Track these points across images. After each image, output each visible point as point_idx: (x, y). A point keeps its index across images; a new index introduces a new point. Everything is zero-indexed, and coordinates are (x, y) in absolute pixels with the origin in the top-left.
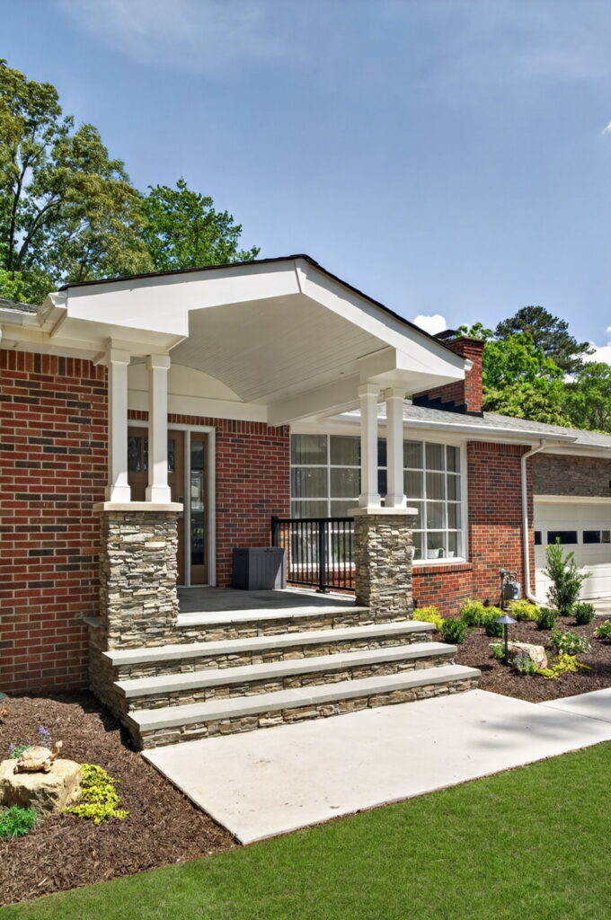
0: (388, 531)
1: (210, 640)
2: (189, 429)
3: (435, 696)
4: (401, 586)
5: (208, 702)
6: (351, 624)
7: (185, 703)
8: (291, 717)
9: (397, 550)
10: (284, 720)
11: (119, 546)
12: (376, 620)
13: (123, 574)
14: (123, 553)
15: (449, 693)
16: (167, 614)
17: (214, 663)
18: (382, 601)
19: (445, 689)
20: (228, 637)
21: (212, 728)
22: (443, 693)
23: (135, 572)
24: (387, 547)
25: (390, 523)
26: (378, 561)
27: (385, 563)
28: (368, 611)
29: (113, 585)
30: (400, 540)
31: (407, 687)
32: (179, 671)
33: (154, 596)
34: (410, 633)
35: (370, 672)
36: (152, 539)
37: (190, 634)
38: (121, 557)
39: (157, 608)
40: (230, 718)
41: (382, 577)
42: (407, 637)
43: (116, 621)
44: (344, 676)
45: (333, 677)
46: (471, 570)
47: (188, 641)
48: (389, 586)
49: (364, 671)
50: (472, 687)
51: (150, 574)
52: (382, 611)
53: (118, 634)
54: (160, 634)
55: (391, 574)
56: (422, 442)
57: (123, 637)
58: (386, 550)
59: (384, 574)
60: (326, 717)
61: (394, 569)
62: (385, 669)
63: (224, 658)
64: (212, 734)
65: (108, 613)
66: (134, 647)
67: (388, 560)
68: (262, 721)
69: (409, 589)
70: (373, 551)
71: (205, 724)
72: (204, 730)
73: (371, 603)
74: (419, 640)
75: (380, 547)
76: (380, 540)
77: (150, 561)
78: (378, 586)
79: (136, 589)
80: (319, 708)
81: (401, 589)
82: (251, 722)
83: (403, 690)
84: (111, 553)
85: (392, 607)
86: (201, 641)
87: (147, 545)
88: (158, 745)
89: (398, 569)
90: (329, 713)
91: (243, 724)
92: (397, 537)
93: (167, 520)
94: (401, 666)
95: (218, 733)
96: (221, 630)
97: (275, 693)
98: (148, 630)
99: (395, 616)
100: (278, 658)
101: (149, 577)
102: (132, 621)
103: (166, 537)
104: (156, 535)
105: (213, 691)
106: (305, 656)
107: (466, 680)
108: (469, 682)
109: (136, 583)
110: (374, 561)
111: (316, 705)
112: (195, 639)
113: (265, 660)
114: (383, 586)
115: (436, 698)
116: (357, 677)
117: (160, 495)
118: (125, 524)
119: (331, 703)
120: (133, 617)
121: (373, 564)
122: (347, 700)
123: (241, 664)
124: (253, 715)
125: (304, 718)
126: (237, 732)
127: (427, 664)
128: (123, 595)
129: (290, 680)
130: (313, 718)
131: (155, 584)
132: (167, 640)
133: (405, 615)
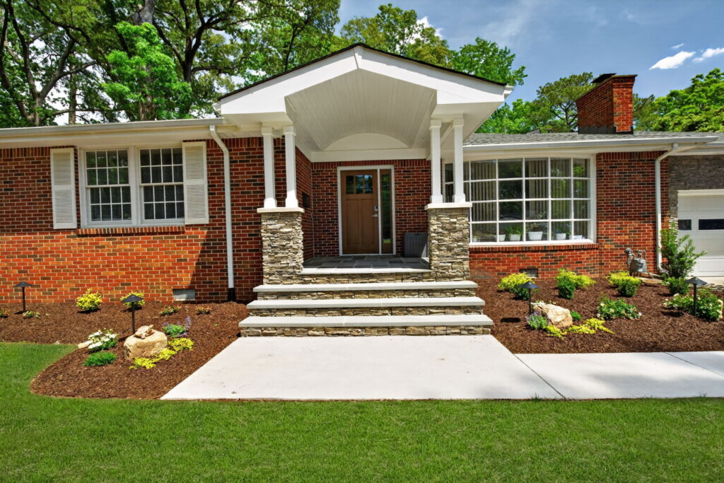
0: (445, 219)
1: (318, 283)
2: (378, 168)
3: (447, 334)
4: (458, 257)
5: (292, 317)
6: (417, 280)
7: (279, 316)
8: (330, 332)
9: (456, 232)
10: (325, 333)
11: (267, 231)
12: (437, 279)
13: (269, 245)
14: (269, 234)
15: (460, 334)
16: (294, 267)
17: (309, 296)
18: (442, 266)
19: (458, 331)
20: (329, 282)
21: (278, 332)
22: (455, 333)
23: (275, 245)
24: (446, 230)
25: (449, 214)
26: (438, 240)
27: (445, 241)
28: (430, 273)
29: (265, 251)
30: (457, 225)
31: (422, 325)
32: (290, 298)
33: (287, 258)
34: (454, 289)
35: (406, 312)
36: (285, 227)
37: (306, 279)
38: (268, 237)
39: (288, 264)
40: (291, 328)
41: (441, 250)
42: (453, 292)
43: (266, 270)
44: (385, 312)
45: (377, 312)
46: (597, 249)
47: (305, 282)
48: (448, 257)
49: (401, 311)
50: (484, 333)
51: (284, 246)
52: (441, 273)
53: (268, 276)
54: (289, 278)
55: (450, 249)
56: (547, 158)
57: (270, 278)
58: (446, 232)
59: (443, 248)
60: (355, 336)
61: (452, 245)
62: (419, 311)
63: (315, 294)
64: (279, 335)
65: (263, 265)
66: (276, 283)
67: (446, 239)
68: (311, 332)
69: (465, 260)
70: (434, 232)
71: (275, 328)
72: (275, 331)
73: (432, 268)
74: (461, 294)
75: (440, 230)
76: (440, 226)
77: (284, 239)
78: (438, 256)
79: (276, 253)
80: (350, 330)
81: (457, 259)
82: (304, 332)
83: (418, 327)
84: (262, 234)
85: (450, 270)
86: (313, 283)
87: (281, 230)
88: (249, 336)
89: (455, 245)
90: (356, 334)
91: (298, 332)
92: (455, 223)
93: (293, 216)
94: (432, 310)
95: (283, 334)
96: (325, 278)
97: (334, 317)
98: (283, 275)
99: (454, 277)
100: (350, 297)
101: (283, 247)
102: (275, 270)
103: (292, 226)
104: (286, 225)
105: (295, 311)
106: (369, 298)
107: (479, 326)
108: (481, 329)
109: (276, 250)
110: (435, 239)
111: (348, 328)
112: (309, 282)
113: (343, 297)
114: (443, 256)
115: (448, 336)
116: (395, 314)
117: (292, 203)
118: (270, 219)
119: (360, 328)
120: (275, 268)
121: (433, 241)
122: (372, 328)
123: (326, 298)
124: (305, 328)
125: (339, 335)
126: (295, 336)
127: (456, 311)
128: (270, 256)
129: (345, 311)
130: (345, 335)
131: (287, 251)
132: (295, 281)
133: (462, 277)
